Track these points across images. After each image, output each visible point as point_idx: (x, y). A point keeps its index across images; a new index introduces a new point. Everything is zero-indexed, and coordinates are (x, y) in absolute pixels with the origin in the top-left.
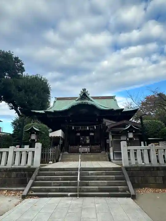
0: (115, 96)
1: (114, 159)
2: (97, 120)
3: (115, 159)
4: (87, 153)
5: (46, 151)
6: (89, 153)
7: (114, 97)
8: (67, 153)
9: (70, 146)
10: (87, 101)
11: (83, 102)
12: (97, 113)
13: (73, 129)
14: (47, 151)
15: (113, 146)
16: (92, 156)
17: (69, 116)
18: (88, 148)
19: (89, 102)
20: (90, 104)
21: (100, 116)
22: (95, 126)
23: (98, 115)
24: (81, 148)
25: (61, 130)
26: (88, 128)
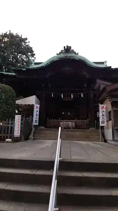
0: (107, 61)
1: (114, 140)
2: (85, 86)
3: (116, 138)
4: (70, 128)
5: (10, 122)
6: (73, 128)
7: (106, 63)
8: (43, 128)
9: (49, 119)
10: (73, 55)
11: (67, 56)
13: (53, 96)
14: (12, 124)
15: (113, 119)
16: (78, 133)
17: (47, 77)
18: (73, 123)
19: (76, 55)
20: (77, 59)
21: (91, 77)
22: (83, 94)
23: (88, 77)
24: (62, 122)
25: (35, 96)
26: (73, 96)
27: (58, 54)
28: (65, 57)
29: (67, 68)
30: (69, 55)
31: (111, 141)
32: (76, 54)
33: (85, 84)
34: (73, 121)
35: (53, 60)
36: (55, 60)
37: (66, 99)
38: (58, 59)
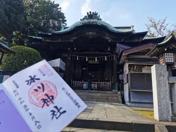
0: (133, 26)
1: (130, 101)
6: (95, 90)
9: (73, 81)
10: (95, 20)
11: (90, 22)
12: (108, 38)
13: (78, 59)
15: (129, 81)
16: (98, 94)
17: (72, 41)
18: (95, 84)
19: (99, 21)
20: (100, 25)
21: (113, 41)
22: (106, 57)
23: (110, 41)
24: (85, 84)
25: (59, 59)
26: (97, 60)
27: (82, 19)
28: (88, 22)
29: (91, 33)
30: (92, 20)
31: (128, 102)
32: (98, 19)
33: (109, 48)
34: (96, 83)
35: (77, 26)
36: (79, 25)
37: (91, 62)
38: (82, 25)
